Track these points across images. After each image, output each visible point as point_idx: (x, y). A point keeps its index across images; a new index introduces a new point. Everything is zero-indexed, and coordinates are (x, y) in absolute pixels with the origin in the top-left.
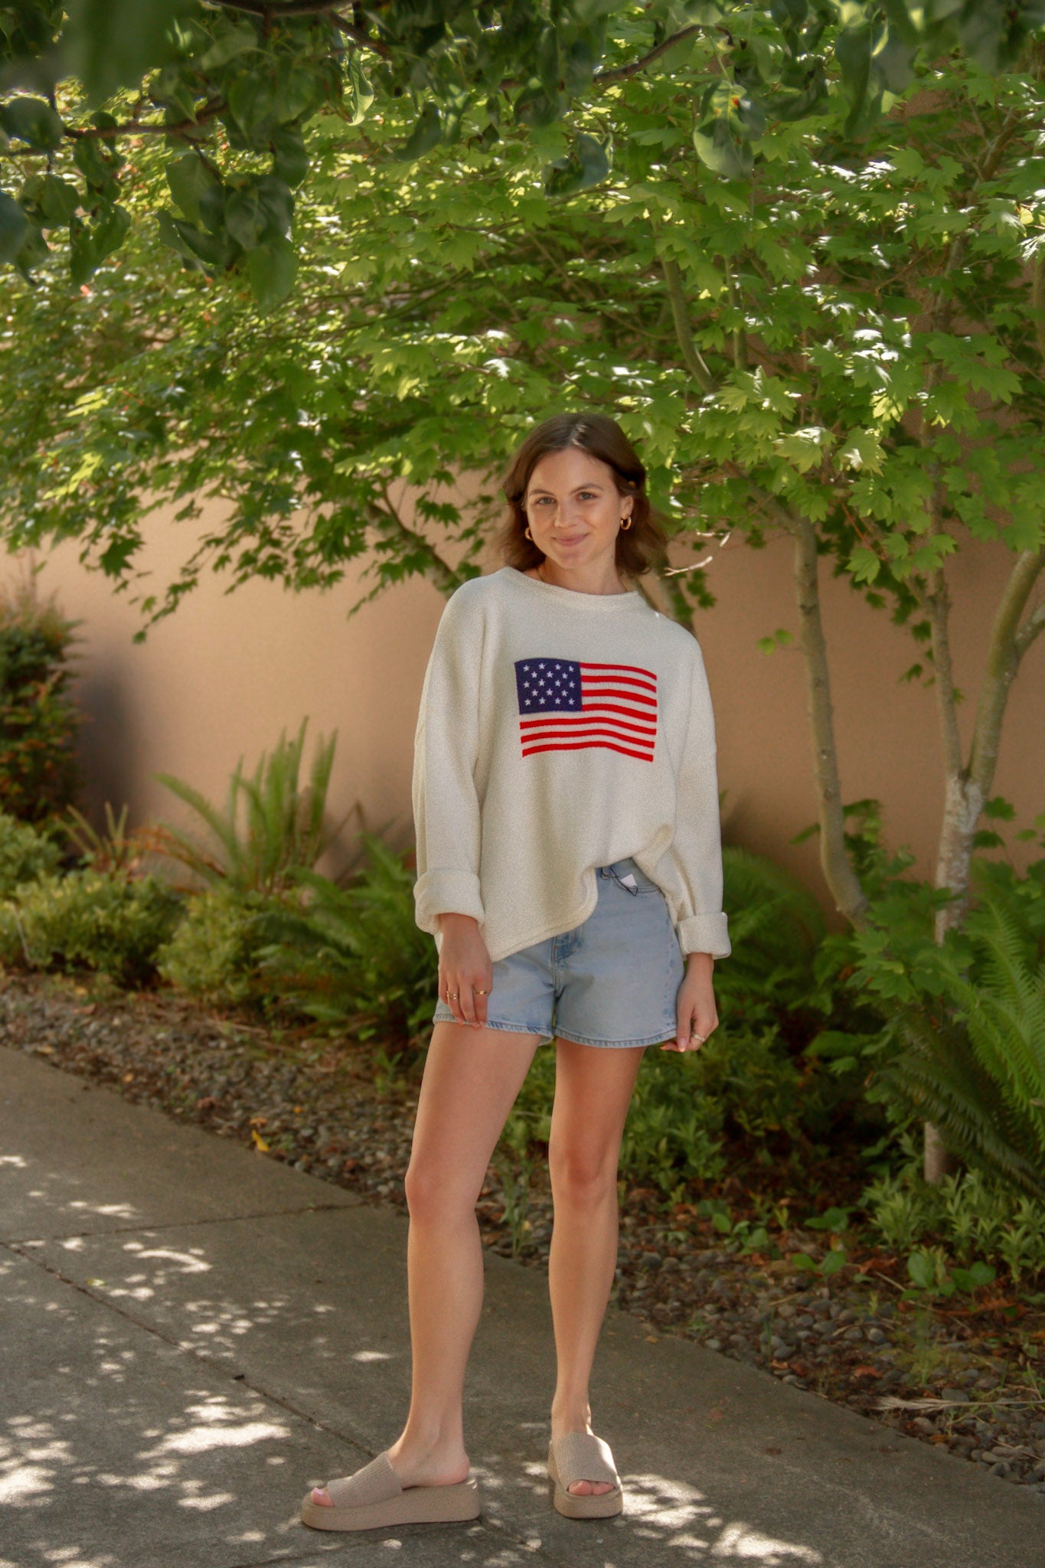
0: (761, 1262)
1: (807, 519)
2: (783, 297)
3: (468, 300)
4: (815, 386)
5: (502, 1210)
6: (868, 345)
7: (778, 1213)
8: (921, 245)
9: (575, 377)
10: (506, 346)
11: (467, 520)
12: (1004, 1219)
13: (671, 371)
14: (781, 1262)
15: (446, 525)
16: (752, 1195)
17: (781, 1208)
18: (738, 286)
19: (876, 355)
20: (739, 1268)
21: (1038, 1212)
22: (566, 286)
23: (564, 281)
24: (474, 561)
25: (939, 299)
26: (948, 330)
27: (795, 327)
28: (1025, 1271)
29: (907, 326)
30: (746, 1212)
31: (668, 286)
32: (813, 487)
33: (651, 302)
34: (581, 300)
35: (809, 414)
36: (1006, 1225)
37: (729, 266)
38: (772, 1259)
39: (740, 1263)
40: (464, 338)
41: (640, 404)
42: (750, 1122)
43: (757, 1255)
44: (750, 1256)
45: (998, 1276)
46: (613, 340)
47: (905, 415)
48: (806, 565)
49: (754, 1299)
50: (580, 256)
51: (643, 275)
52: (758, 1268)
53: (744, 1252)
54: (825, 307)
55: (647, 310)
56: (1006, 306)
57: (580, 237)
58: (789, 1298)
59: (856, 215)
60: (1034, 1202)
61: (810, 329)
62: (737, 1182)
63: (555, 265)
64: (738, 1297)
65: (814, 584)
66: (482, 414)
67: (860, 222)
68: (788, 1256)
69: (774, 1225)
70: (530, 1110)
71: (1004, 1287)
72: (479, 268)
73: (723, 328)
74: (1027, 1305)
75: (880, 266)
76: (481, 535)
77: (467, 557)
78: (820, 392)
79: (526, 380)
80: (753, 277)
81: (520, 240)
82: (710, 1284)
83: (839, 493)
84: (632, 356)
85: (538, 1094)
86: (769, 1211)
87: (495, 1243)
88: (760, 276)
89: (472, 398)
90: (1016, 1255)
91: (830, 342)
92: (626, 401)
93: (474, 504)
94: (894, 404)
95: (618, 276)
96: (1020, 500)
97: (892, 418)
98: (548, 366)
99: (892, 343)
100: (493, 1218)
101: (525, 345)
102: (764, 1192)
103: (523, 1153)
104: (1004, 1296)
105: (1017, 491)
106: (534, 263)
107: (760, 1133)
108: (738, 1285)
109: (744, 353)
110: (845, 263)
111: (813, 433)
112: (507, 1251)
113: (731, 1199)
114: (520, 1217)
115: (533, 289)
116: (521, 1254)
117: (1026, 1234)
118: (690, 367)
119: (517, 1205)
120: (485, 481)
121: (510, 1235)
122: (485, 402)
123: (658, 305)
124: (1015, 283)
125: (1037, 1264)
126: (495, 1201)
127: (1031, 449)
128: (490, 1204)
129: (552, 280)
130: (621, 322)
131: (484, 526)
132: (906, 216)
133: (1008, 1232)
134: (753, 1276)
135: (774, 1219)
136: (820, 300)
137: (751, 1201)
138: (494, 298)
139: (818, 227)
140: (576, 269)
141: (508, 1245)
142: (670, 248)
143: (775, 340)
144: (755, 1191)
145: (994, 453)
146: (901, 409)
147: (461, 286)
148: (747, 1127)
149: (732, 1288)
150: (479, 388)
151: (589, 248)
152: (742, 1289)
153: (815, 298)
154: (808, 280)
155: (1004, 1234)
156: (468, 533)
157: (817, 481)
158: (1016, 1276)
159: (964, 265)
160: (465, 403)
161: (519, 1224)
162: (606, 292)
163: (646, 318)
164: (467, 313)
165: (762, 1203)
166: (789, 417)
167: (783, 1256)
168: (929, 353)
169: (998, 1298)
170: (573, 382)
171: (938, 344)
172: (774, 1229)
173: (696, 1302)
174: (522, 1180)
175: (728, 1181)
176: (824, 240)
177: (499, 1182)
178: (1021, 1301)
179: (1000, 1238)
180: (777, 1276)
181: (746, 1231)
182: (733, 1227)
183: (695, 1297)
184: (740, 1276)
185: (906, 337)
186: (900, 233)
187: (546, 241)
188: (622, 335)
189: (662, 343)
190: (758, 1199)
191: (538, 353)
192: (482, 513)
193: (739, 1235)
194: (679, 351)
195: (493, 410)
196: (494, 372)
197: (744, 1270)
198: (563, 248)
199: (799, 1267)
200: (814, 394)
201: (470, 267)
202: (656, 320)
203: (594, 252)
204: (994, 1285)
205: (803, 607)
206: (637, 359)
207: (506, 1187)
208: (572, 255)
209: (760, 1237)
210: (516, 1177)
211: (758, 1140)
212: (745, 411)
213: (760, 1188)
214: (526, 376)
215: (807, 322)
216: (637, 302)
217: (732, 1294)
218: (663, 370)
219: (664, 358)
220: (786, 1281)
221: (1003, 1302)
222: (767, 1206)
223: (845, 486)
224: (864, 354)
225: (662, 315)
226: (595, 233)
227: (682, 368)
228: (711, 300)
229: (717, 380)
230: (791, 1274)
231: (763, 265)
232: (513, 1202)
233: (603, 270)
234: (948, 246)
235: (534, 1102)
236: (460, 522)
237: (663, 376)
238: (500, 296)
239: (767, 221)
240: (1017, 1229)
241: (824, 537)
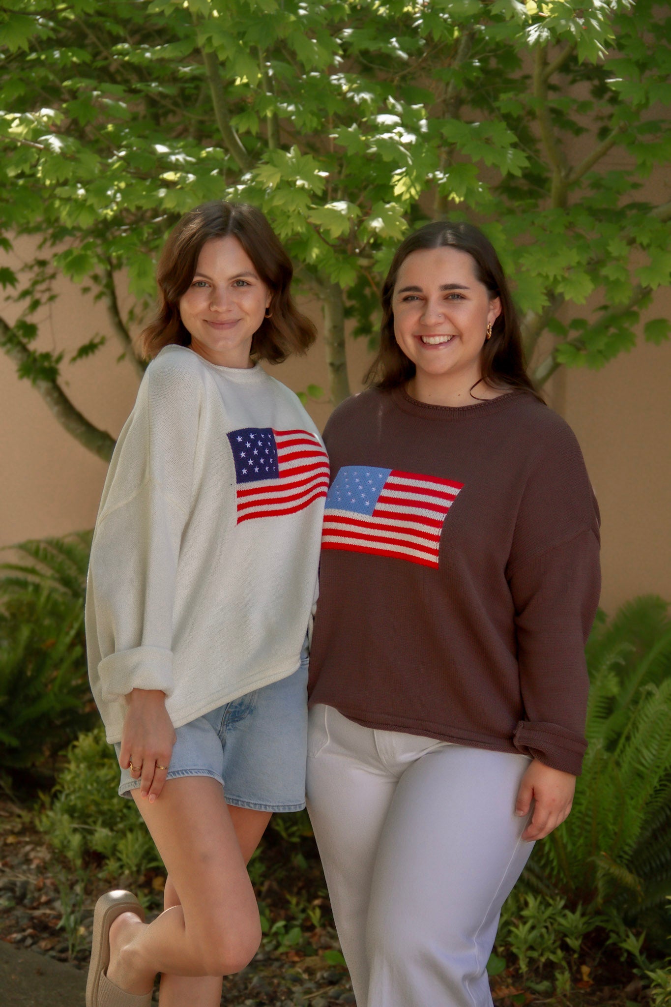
0: (296, 959)
1: (337, 285)
2: (312, 82)
3: (21, 79)
4: (341, 166)
5: (59, 917)
6: (389, 129)
7: (311, 913)
8: (436, 38)
9: (123, 154)
10: (58, 122)
11: (24, 281)
12: (513, 914)
13: (210, 149)
14: (314, 958)
15: (5, 287)
16: (288, 897)
17: (314, 909)
18: (271, 73)
19: (396, 138)
20: (277, 964)
21: (543, 907)
22: (113, 69)
23: (109, 65)
24: (31, 319)
25: (450, 89)
26: (456, 116)
27: (321, 113)
28: (531, 961)
29: (423, 112)
30: (282, 913)
31: (205, 70)
32: (341, 257)
33: (192, 85)
34: (126, 82)
35: (335, 190)
36: (514, 920)
37: (262, 55)
38: (306, 955)
39: (277, 960)
40: (18, 115)
41: (183, 179)
42: (287, 829)
43: (293, 952)
44: (287, 954)
45: (508, 967)
46: (156, 118)
47: (422, 194)
48: (335, 327)
49: (289, 993)
50: (124, 41)
51: (182, 61)
52: (293, 964)
53: (281, 950)
54: (350, 95)
55: (187, 92)
56: (510, 95)
57: (125, 23)
58: (322, 991)
59: (377, 10)
60: (539, 899)
61: (336, 114)
62: (275, 885)
63: (101, 48)
64: (275, 992)
65: (341, 345)
66: (35, 187)
67: (381, 16)
68: (320, 952)
69: (308, 924)
70: (85, 823)
71: (513, 976)
72: (32, 49)
73: (257, 112)
74: (534, 992)
75: (399, 57)
76: (37, 296)
77: (24, 315)
78: (345, 171)
79: (78, 156)
80: (284, 65)
81: (69, 24)
82: (250, 980)
83: (364, 262)
84: (174, 134)
85: (93, 808)
86: (304, 911)
87: (52, 949)
88: (289, 63)
89: (28, 171)
90: (524, 947)
91: (354, 126)
92: (170, 176)
93: (31, 267)
94: (413, 185)
95: (161, 61)
96: (524, 269)
97: (411, 197)
98: (97, 141)
99: (412, 128)
100: (50, 925)
101: (75, 122)
102: (299, 893)
103: (79, 862)
104: (513, 984)
105: (521, 261)
106: (82, 46)
107: (296, 840)
108: (276, 981)
109: (277, 134)
110: (365, 53)
111: (341, 206)
112: (63, 955)
113: (269, 901)
114: (76, 923)
115: (81, 71)
116: (76, 958)
117: (533, 928)
118: (227, 144)
119: (73, 912)
120: (40, 247)
121: (67, 940)
122: (39, 175)
123: (197, 88)
124: (516, 75)
125: (542, 955)
126: (53, 909)
127: (533, 223)
128: (48, 911)
129: (100, 63)
130: (163, 102)
131: (41, 287)
132: (423, 12)
133: (517, 927)
134: (290, 972)
135: (308, 918)
136: (345, 88)
137: (288, 902)
138: (46, 78)
139: (342, 20)
140: (123, 53)
141: (64, 950)
142: (209, 40)
143: (304, 124)
144: (291, 893)
145: (500, 227)
146: (418, 188)
147: (14, 65)
148: (284, 834)
149: (271, 984)
150: (34, 161)
151: (133, 33)
152: (279, 984)
153: (340, 86)
154: (333, 70)
155: (513, 929)
156: (25, 294)
157: (344, 252)
158: (523, 966)
159: (473, 57)
160: (21, 175)
161: (75, 930)
162: (150, 74)
163: (186, 99)
164: (20, 91)
165: (298, 904)
166: (319, 193)
167: (316, 953)
168: (442, 136)
169: (507, 987)
170: (120, 158)
171: (450, 129)
172: (308, 928)
173: (237, 998)
174: (78, 889)
175: (267, 884)
176: (348, 32)
177: (57, 890)
178: (529, 988)
179: (510, 932)
180: (310, 971)
181: (283, 931)
182: (271, 927)
183: (235, 993)
184: (278, 972)
185: (423, 122)
186: (418, 27)
187: (93, 26)
188: (165, 114)
189: (202, 122)
190: (294, 901)
191: (88, 129)
192: (38, 275)
193: (276, 934)
194: (218, 130)
195: (48, 182)
196: (48, 147)
197: (281, 966)
198: (110, 33)
199: (330, 962)
200: (340, 172)
201: (26, 47)
202: (196, 100)
203: (137, 37)
204: (504, 974)
205: (332, 364)
206: (178, 137)
207: (62, 895)
208: (117, 40)
209: (296, 936)
210: (72, 886)
211: (294, 845)
212: (278, 187)
213: (295, 890)
214: (78, 152)
215: (332, 108)
216: (180, 85)
217: (270, 989)
218: (204, 148)
219: (203, 136)
220: (318, 975)
221: (513, 991)
222: (301, 906)
223: (370, 257)
224: (386, 136)
225: (201, 97)
226: (139, 20)
227: (221, 147)
228: (246, 85)
229: (253, 158)
230: (322, 969)
231: (293, 54)
232: (69, 910)
233: (148, 55)
234: (458, 40)
235: (89, 816)
236: (17, 285)
237: (204, 154)
238: (51, 77)
239: (296, 13)
240: (525, 923)
241: (349, 303)
